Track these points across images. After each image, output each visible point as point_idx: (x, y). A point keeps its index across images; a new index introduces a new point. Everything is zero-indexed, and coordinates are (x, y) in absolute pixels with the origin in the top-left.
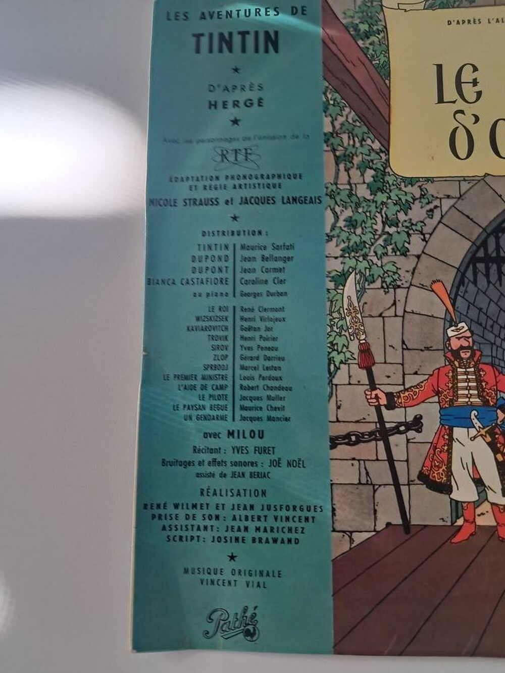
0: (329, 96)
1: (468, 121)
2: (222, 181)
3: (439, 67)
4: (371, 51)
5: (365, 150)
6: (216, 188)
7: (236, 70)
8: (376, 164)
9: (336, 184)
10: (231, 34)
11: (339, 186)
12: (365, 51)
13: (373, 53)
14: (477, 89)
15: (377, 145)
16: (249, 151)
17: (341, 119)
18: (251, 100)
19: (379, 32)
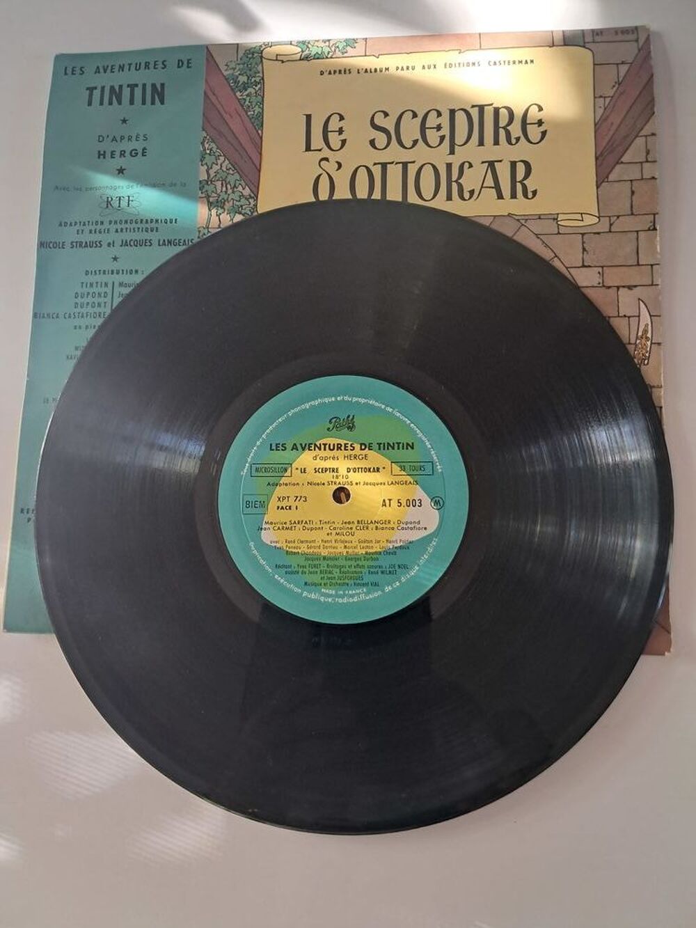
0: (207, 146)
1: (331, 167)
2: (106, 226)
3: (309, 117)
4: (247, 103)
5: (236, 196)
6: (100, 232)
7: (124, 121)
8: (245, 209)
9: (208, 228)
10: (121, 87)
11: (210, 230)
12: (241, 102)
13: (249, 104)
14: (343, 137)
15: (247, 192)
16: (131, 198)
17: (216, 168)
18: (136, 150)
19: (256, 83)
